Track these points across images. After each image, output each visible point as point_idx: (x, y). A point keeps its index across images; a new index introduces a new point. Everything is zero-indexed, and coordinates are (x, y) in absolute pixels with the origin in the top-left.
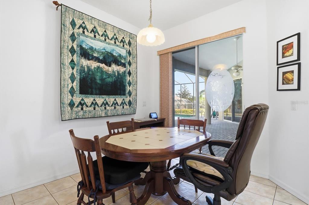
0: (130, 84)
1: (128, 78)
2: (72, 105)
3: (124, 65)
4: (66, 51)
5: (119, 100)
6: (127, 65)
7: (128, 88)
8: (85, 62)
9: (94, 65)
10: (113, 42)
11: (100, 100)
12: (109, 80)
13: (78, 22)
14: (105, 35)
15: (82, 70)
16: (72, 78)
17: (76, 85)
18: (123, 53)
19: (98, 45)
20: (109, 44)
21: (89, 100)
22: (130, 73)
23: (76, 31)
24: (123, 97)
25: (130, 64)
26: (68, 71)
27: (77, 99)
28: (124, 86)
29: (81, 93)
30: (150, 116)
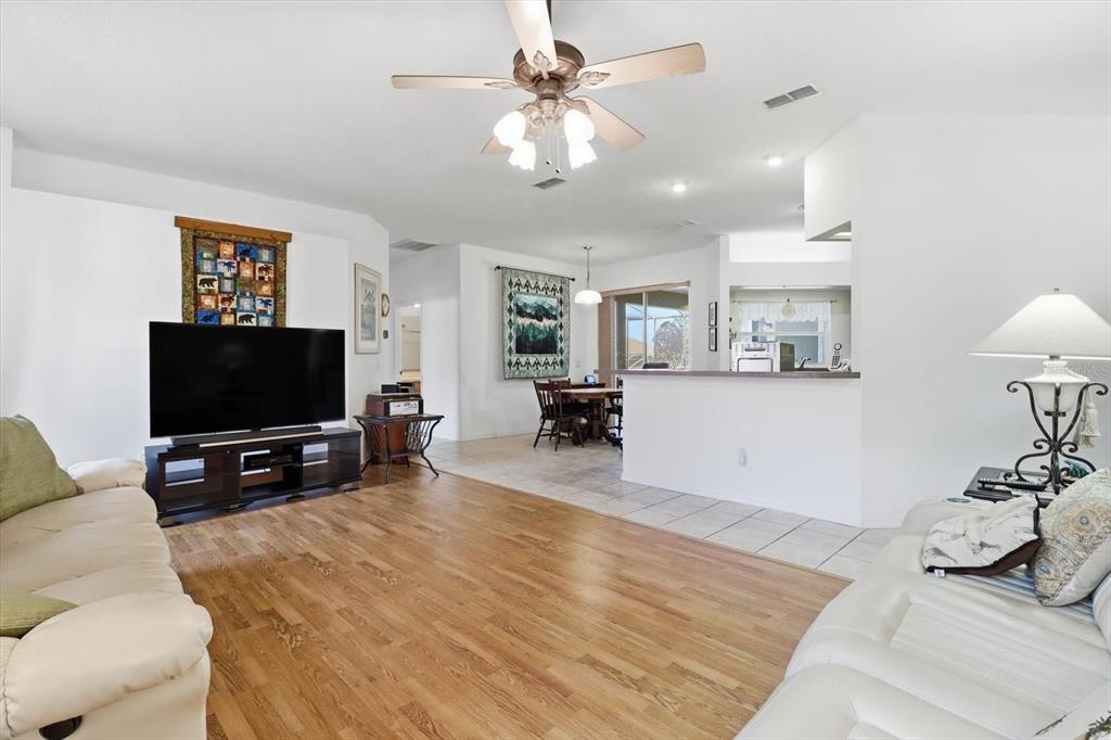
0: (561, 339)
1: (559, 333)
2: (510, 364)
3: (555, 318)
4: (506, 313)
5: (551, 358)
6: (559, 317)
7: (559, 345)
8: (520, 321)
9: (527, 321)
10: (544, 293)
11: (532, 359)
12: (541, 337)
13: (515, 280)
14: (537, 287)
15: (518, 330)
16: (510, 338)
17: (513, 344)
18: (554, 302)
19: (530, 300)
20: (540, 295)
21: (523, 359)
22: (561, 326)
23: (513, 289)
24: (555, 355)
25: (561, 315)
26: (508, 331)
27: (514, 360)
28: (555, 343)
29: (517, 352)
30: (586, 380)
